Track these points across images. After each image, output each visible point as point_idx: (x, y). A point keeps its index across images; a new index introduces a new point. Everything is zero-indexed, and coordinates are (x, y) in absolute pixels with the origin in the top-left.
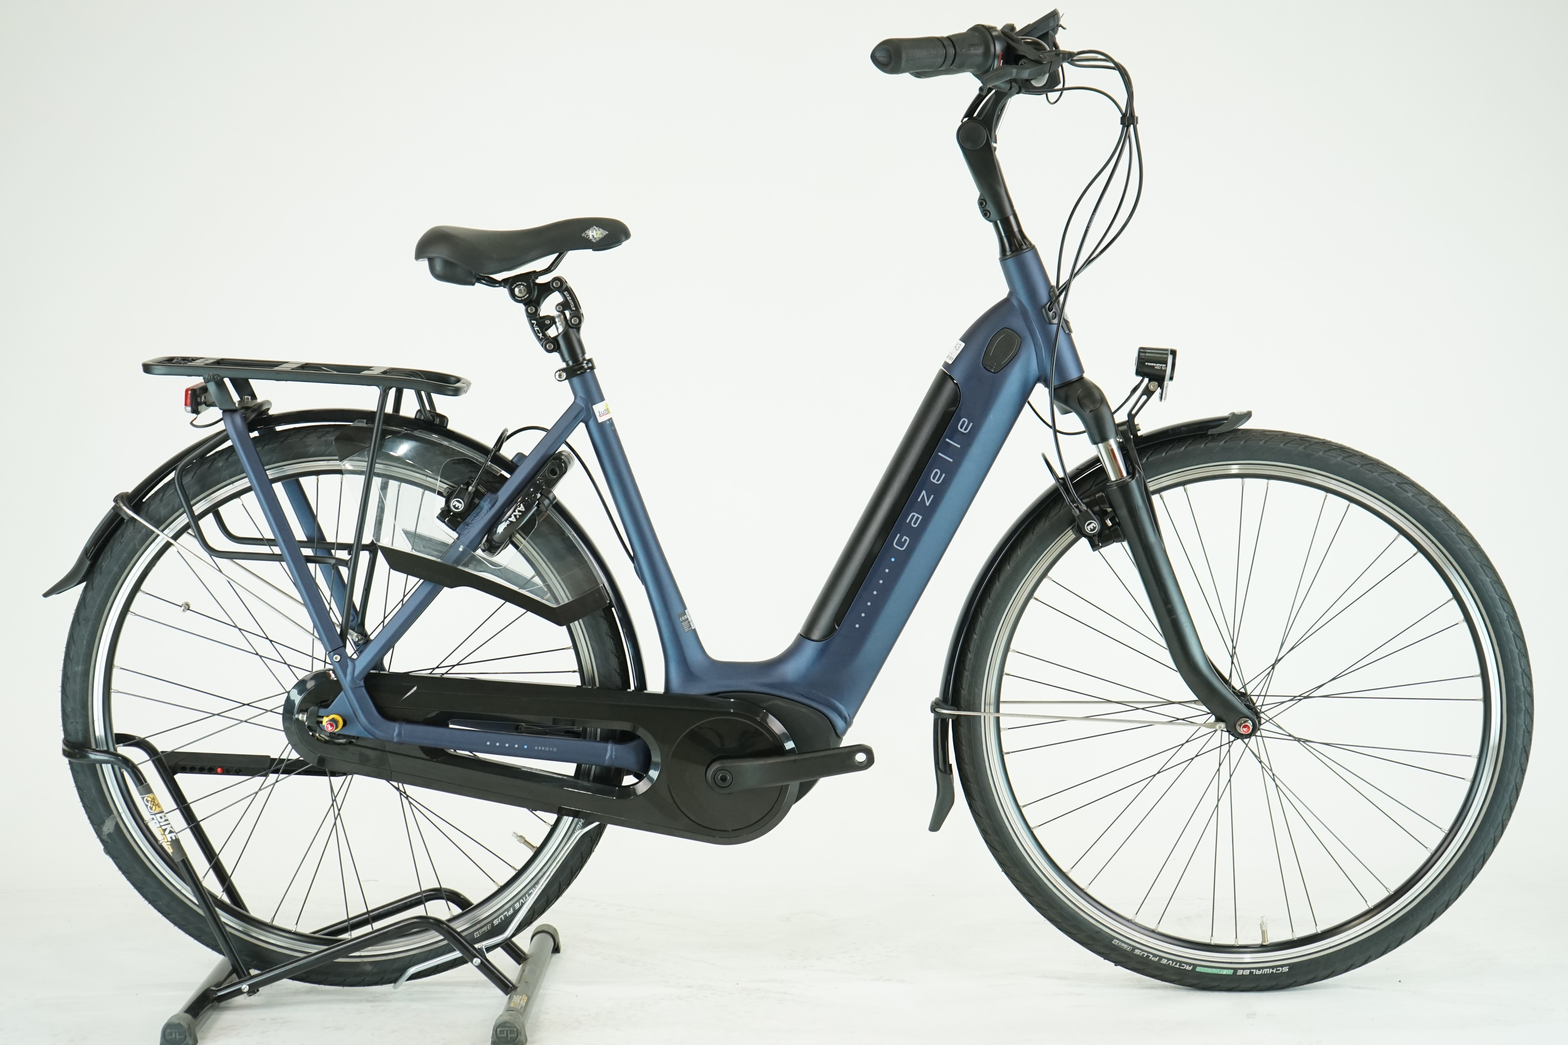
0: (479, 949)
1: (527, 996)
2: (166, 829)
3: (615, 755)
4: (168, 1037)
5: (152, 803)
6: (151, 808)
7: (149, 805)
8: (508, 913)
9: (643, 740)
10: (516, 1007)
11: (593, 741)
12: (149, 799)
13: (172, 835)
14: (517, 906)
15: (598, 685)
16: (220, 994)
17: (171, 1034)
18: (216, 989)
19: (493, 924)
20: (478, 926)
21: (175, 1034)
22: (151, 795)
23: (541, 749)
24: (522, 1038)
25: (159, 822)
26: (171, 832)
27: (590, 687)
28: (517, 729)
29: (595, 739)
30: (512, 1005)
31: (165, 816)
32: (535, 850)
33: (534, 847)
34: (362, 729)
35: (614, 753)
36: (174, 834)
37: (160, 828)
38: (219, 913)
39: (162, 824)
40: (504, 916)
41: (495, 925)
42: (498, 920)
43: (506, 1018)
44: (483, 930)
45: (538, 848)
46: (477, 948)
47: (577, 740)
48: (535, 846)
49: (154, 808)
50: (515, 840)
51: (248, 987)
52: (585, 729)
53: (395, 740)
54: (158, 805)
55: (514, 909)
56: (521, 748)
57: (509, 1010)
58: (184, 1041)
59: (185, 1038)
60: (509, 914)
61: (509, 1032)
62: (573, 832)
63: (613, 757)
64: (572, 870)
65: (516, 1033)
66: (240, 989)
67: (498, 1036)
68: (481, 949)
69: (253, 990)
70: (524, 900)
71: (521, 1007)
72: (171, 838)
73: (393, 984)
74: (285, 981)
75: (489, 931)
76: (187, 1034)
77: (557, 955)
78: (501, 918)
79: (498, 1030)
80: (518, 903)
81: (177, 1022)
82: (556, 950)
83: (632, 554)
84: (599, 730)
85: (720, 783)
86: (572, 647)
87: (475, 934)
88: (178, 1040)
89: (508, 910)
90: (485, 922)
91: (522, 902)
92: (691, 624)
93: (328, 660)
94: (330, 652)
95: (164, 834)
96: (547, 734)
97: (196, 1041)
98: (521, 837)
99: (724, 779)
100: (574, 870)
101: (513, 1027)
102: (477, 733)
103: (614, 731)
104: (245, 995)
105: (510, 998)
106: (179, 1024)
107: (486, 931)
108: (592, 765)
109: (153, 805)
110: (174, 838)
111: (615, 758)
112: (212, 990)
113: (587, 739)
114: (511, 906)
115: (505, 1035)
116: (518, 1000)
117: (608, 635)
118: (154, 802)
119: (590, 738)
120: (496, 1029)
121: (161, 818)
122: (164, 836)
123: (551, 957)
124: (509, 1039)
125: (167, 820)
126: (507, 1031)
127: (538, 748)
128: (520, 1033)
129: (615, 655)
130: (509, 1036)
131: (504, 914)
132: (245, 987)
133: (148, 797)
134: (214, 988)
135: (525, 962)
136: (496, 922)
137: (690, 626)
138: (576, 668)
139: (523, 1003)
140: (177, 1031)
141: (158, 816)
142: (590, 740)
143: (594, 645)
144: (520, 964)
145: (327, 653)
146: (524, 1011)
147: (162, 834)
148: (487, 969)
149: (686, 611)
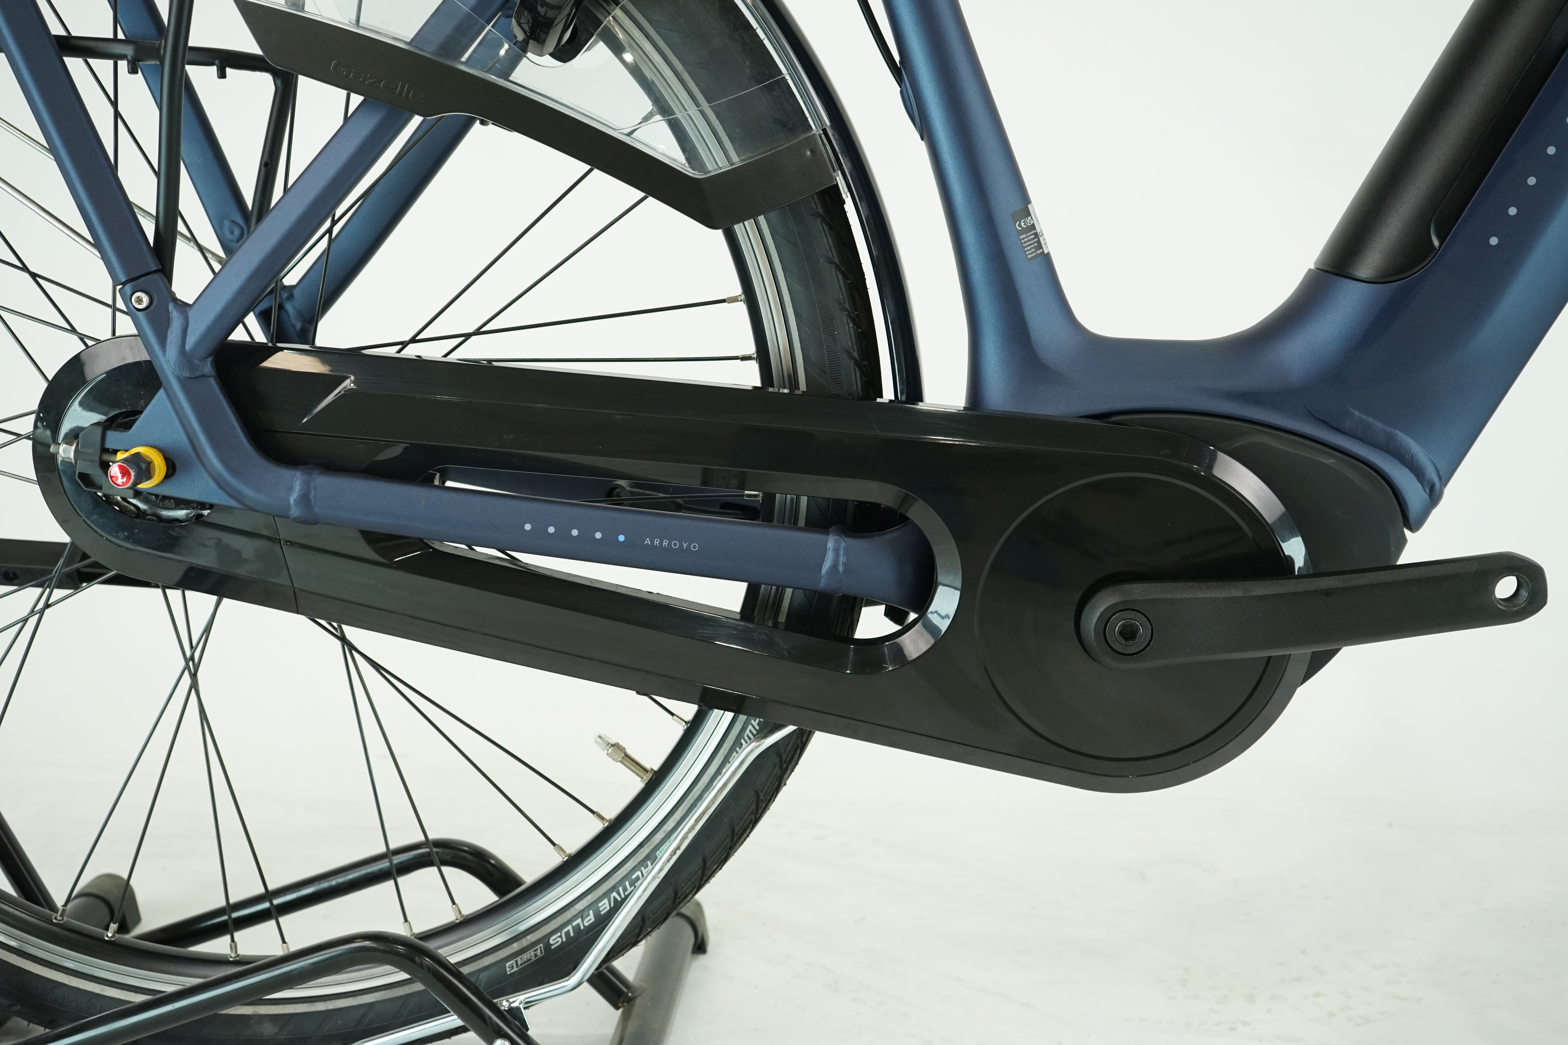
3: (845, 564)
8: (583, 921)
9: (916, 525)
11: (790, 528)
14: (605, 906)
15: (803, 386)
19: (548, 946)
20: (516, 947)
23: (661, 543)
27: (786, 391)
28: (611, 495)
29: (794, 523)
32: (647, 777)
33: (646, 770)
34: (213, 485)
35: (842, 559)
40: (573, 928)
41: (553, 947)
42: (561, 937)
44: (526, 956)
45: (655, 772)
47: (751, 525)
48: (648, 767)
50: (602, 755)
52: (769, 498)
53: (295, 512)
55: (597, 915)
56: (609, 540)
60: (586, 924)
62: (737, 744)
63: (841, 569)
64: (733, 830)
70: (619, 894)
75: (539, 961)
78: (567, 933)
80: (606, 901)
83: (897, 58)
84: (804, 500)
85: (1119, 644)
86: (743, 297)
87: (508, 965)
89: (582, 914)
90: (531, 938)
91: (615, 899)
92: (1041, 239)
93: (120, 304)
94: (124, 284)
96: (679, 508)
98: (616, 746)
99: (1129, 633)
100: (737, 829)
102: (503, 501)
103: (841, 504)
107: (533, 959)
108: (784, 587)
111: (845, 571)
113: (775, 522)
114: (589, 907)
117: (831, 262)
119: (782, 520)
127: (652, 542)
129: (849, 316)
131: (574, 924)
136: (555, 941)
137: (1040, 246)
138: (751, 348)
142: (782, 525)
143: (797, 287)
145: (118, 287)
149: (1029, 206)
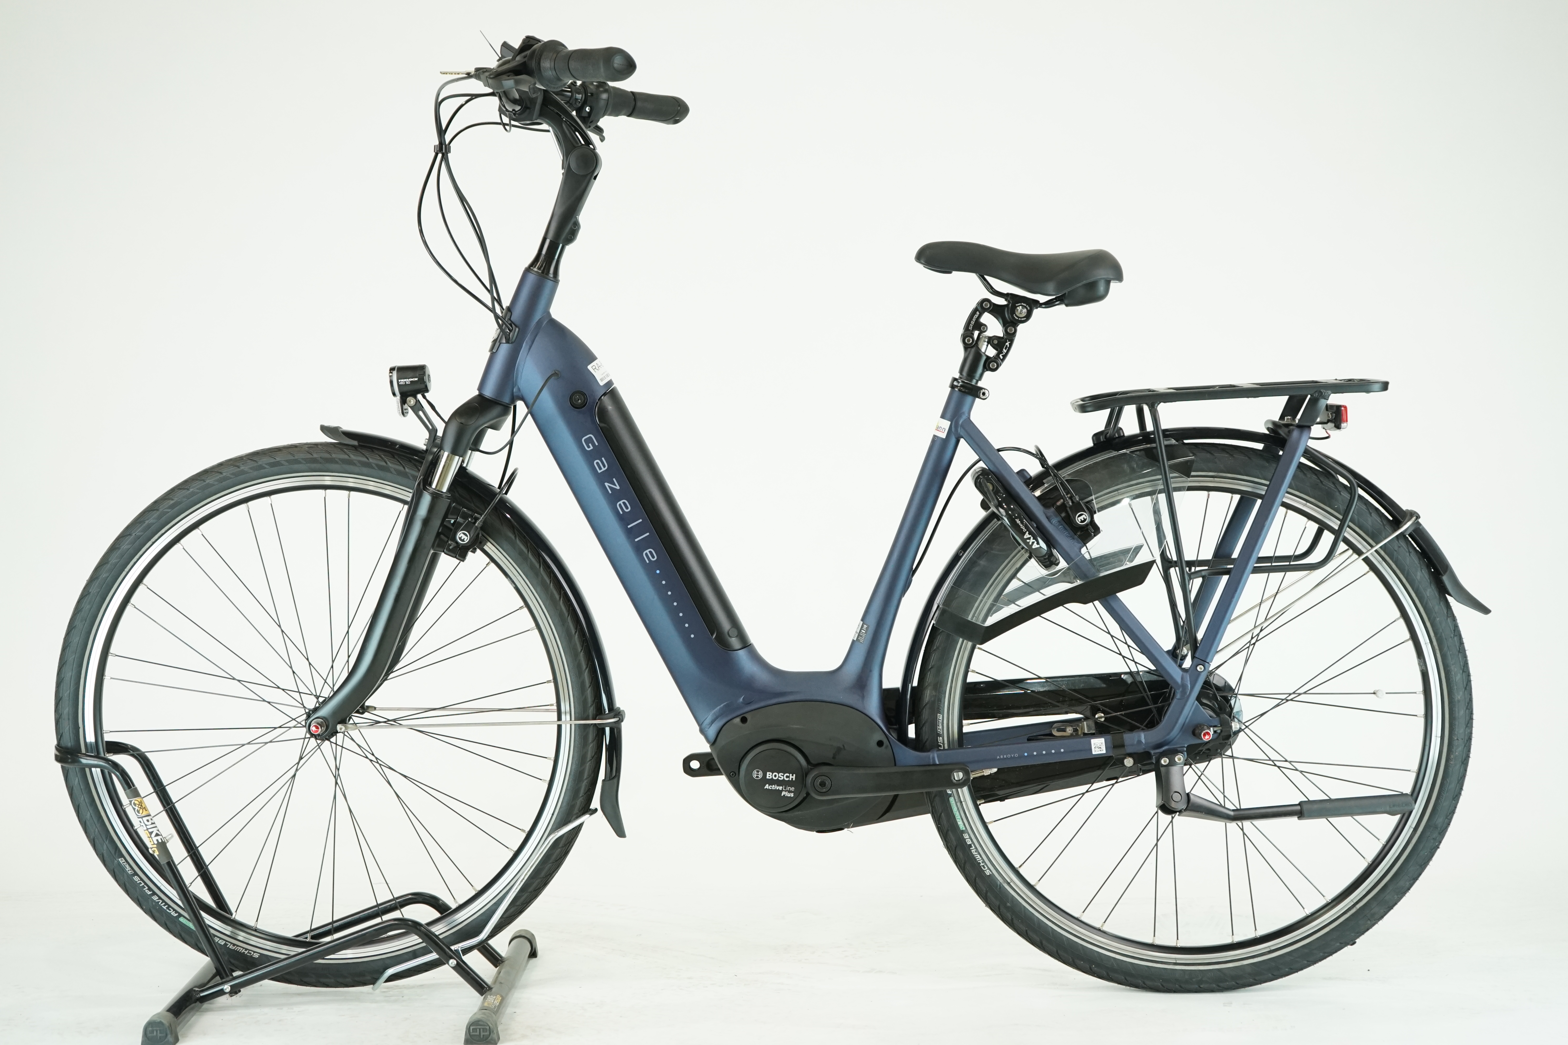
0: (455, 950)
1: (502, 996)
2: (152, 832)
4: (149, 1035)
5: (140, 806)
6: (138, 812)
7: (137, 808)
10: (490, 1006)
12: (136, 802)
13: (159, 838)
16: (202, 995)
17: (152, 1032)
18: (199, 990)
21: (157, 1032)
22: (139, 799)
24: (495, 1036)
25: (146, 825)
26: (157, 835)
30: (486, 1004)
31: (152, 819)
36: (161, 837)
37: (147, 831)
38: (203, 916)
39: (148, 827)
43: (479, 1017)
46: (453, 950)
49: (141, 811)
51: (229, 987)
54: (145, 809)
57: (483, 1008)
58: (165, 1039)
59: (167, 1035)
61: (482, 1030)
65: (488, 1031)
66: (222, 990)
67: (471, 1034)
68: (457, 951)
69: (235, 991)
71: (495, 1007)
72: (157, 840)
73: (372, 986)
74: (266, 982)
76: (168, 1032)
77: (534, 960)
79: (471, 1028)
81: (159, 1020)
82: (533, 954)
88: (159, 1037)
95: (151, 837)
97: (177, 1040)
101: (485, 1025)
104: (227, 995)
105: (484, 998)
106: (161, 1023)
109: (140, 808)
110: (160, 841)
112: (195, 990)
115: (478, 1033)
116: (492, 1000)
118: (141, 806)
120: (470, 1027)
121: (148, 821)
122: (150, 838)
123: (528, 961)
124: (482, 1037)
125: (154, 823)
126: (480, 1029)
128: (493, 1031)
130: (482, 1034)
132: (227, 988)
133: (136, 800)
134: (197, 989)
135: (501, 965)
139: (497, 1002)
140: (158, 1028)
141: (145, 819)
144: (496, 967)
146: (497, 1010)
147: (148, 837)
148: (464, 970)
